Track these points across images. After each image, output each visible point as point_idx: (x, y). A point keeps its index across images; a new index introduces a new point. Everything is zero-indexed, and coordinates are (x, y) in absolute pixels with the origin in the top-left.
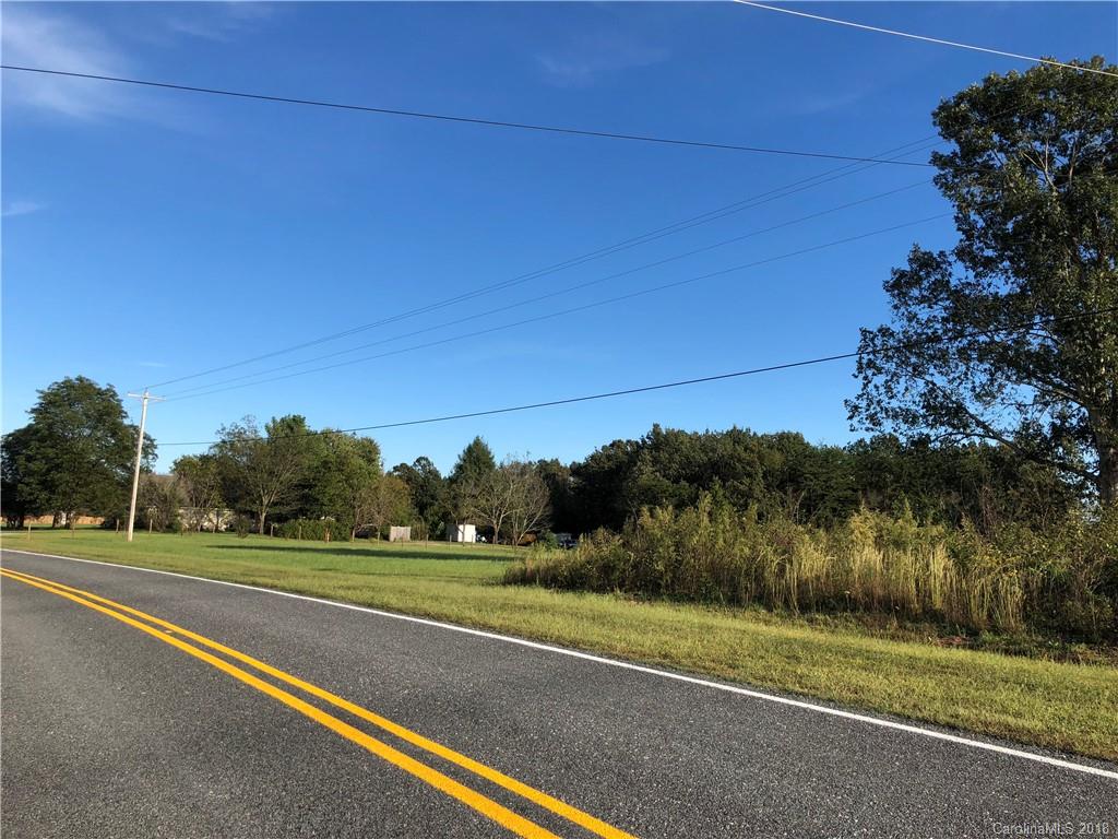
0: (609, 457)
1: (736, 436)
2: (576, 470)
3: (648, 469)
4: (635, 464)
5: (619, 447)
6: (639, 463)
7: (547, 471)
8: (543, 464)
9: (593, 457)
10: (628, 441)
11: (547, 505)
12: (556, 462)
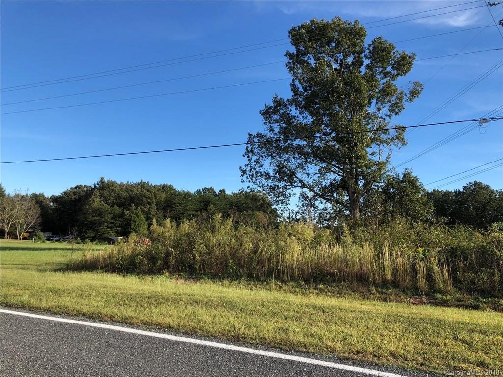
0: (74, 193)
1: (142, 185)
2: (55, 199)
3: (97, 200)
4: (91, 197)
5: (80, 188)
6: (93, 197)
7: (38, 199)
8: (35, 196)
9: (65, 193)
10: (85, 186)
11: (38, 218)
12: (42, 195)
